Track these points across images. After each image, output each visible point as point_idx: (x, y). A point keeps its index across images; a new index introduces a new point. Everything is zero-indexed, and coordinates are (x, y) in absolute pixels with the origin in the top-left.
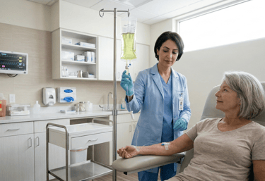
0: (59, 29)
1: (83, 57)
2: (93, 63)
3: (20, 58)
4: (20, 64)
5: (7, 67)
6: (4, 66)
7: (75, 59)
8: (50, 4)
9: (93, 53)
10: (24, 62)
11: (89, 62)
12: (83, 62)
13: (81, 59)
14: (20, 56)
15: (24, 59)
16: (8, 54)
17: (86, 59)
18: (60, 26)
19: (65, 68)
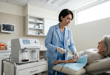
0: (28, 15)
1: (38, 26)
2: (42, 29)
3: (12, 26)
4: (12, 29)
5: (6, 30)
6: (5, 29)
7: (35, 27)
8: (24, 6)
9: (42, 25)
10: (13, 28)
11: (41, 28)
12: (38, 28)
13: (37, 27)
14: (12, 25)
15: (13, 27)
16: (7, 25)
17: (39, 27)
18: (28, 14)
19: (30, 31)
